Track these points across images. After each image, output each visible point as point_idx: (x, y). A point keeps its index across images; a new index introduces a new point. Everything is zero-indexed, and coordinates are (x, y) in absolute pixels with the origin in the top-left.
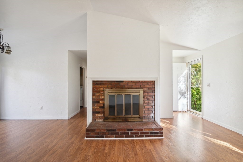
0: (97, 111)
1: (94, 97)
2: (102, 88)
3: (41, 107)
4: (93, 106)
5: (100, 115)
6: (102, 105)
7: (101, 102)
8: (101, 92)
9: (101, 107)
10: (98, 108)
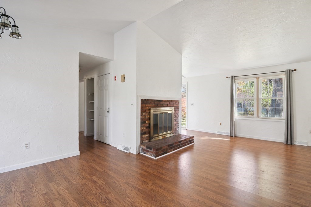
0: (144, 131)
1: (142, 116)
2: (148, 107)
3: (26, 144)
4: (141, 127)
5: (146, 136)
6: (148, 125)
7: (147, 122)
8: (147, 111)
9: (147, 127)
10: (145, 128)
